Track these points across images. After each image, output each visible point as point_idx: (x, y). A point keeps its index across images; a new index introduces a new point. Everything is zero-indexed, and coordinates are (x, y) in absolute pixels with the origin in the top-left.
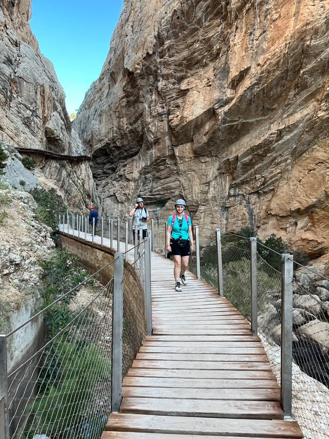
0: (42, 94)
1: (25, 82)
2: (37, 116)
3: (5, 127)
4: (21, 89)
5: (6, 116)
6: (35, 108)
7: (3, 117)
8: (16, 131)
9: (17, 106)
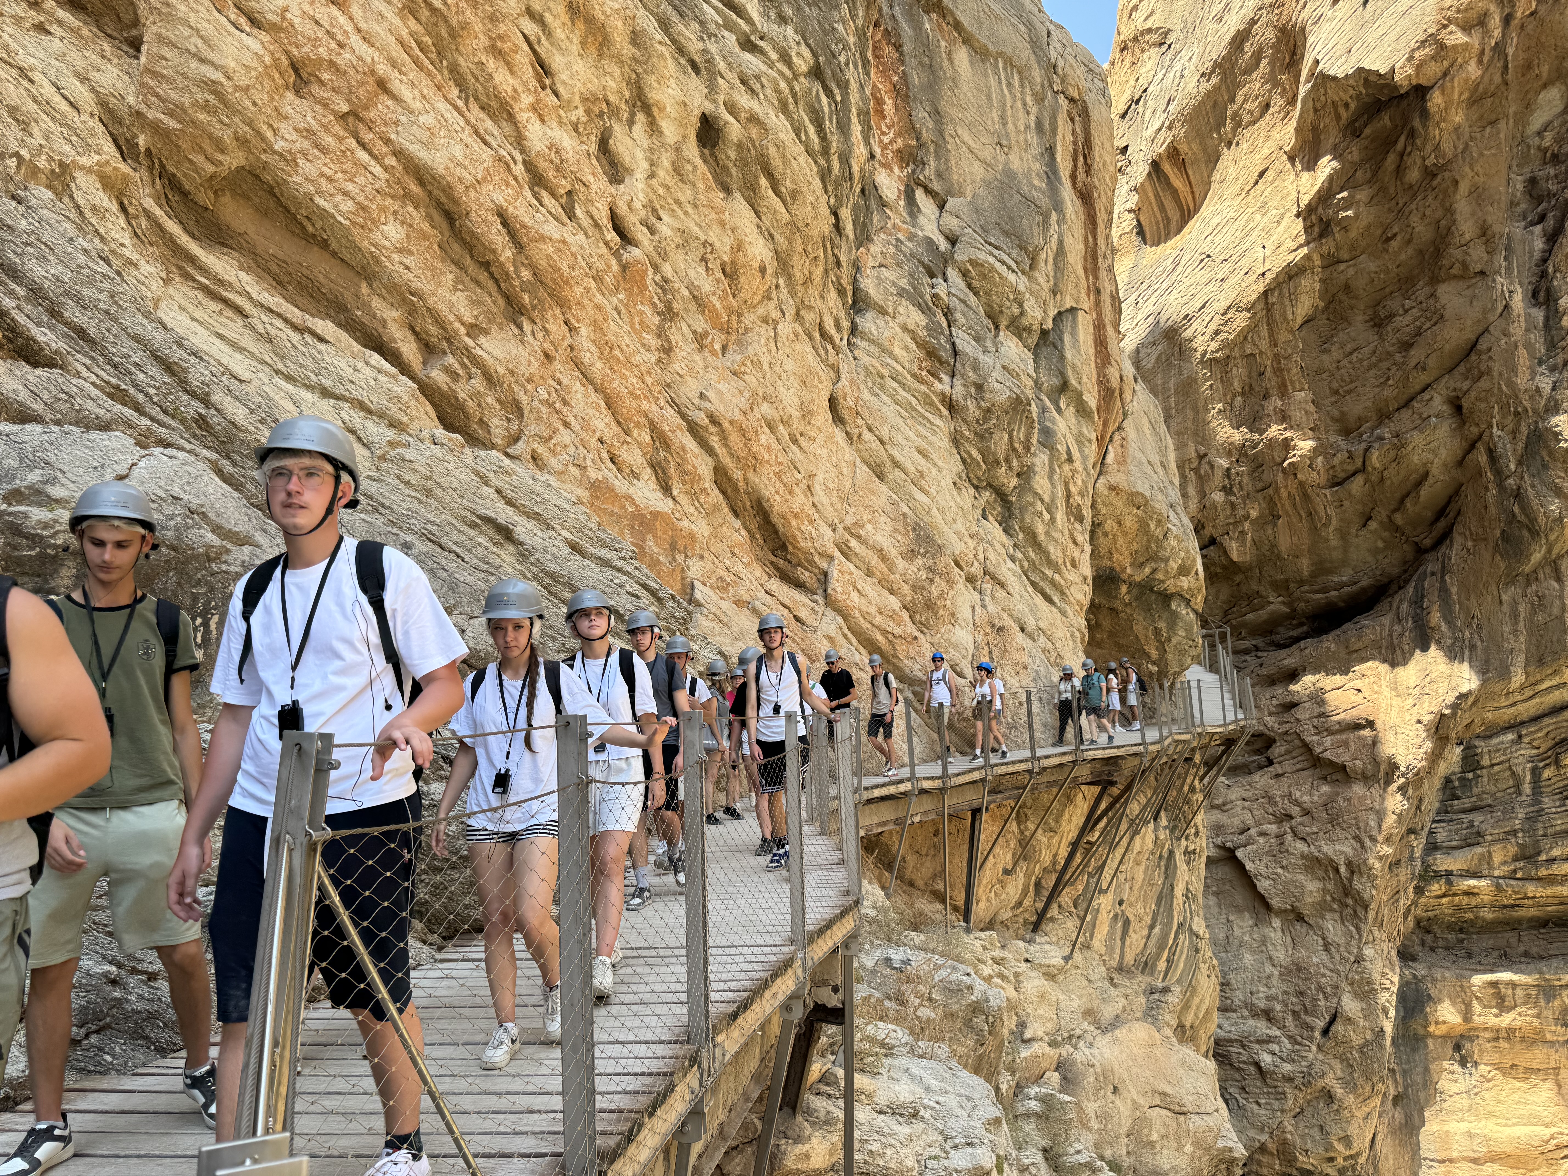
0: (1081, 175)
1: (962, 55)
2: (1064, 386)
3: (827, 539)
4: (937, 114)
5: (833, 403)
6: (1053, 312)
7: (806, 415)
8: (915, 569)
9: (914, 297)
